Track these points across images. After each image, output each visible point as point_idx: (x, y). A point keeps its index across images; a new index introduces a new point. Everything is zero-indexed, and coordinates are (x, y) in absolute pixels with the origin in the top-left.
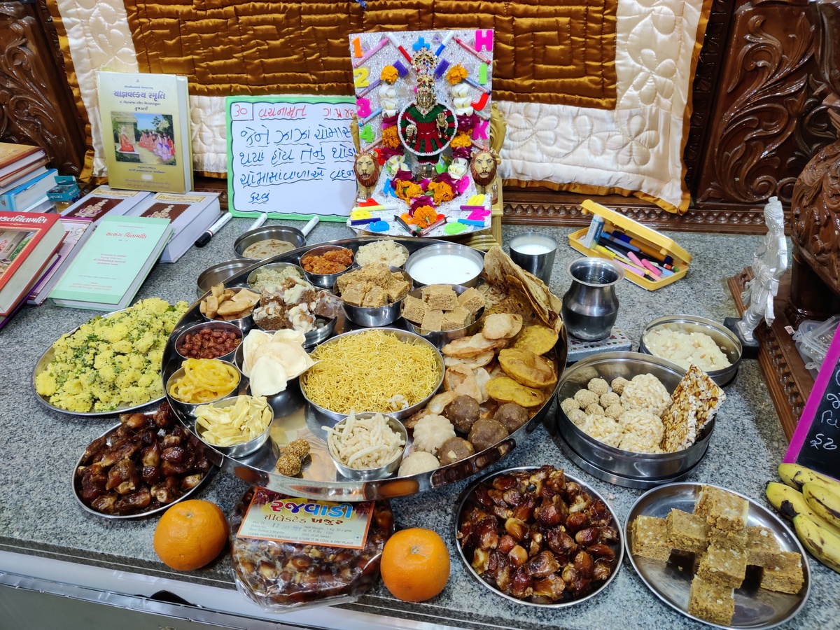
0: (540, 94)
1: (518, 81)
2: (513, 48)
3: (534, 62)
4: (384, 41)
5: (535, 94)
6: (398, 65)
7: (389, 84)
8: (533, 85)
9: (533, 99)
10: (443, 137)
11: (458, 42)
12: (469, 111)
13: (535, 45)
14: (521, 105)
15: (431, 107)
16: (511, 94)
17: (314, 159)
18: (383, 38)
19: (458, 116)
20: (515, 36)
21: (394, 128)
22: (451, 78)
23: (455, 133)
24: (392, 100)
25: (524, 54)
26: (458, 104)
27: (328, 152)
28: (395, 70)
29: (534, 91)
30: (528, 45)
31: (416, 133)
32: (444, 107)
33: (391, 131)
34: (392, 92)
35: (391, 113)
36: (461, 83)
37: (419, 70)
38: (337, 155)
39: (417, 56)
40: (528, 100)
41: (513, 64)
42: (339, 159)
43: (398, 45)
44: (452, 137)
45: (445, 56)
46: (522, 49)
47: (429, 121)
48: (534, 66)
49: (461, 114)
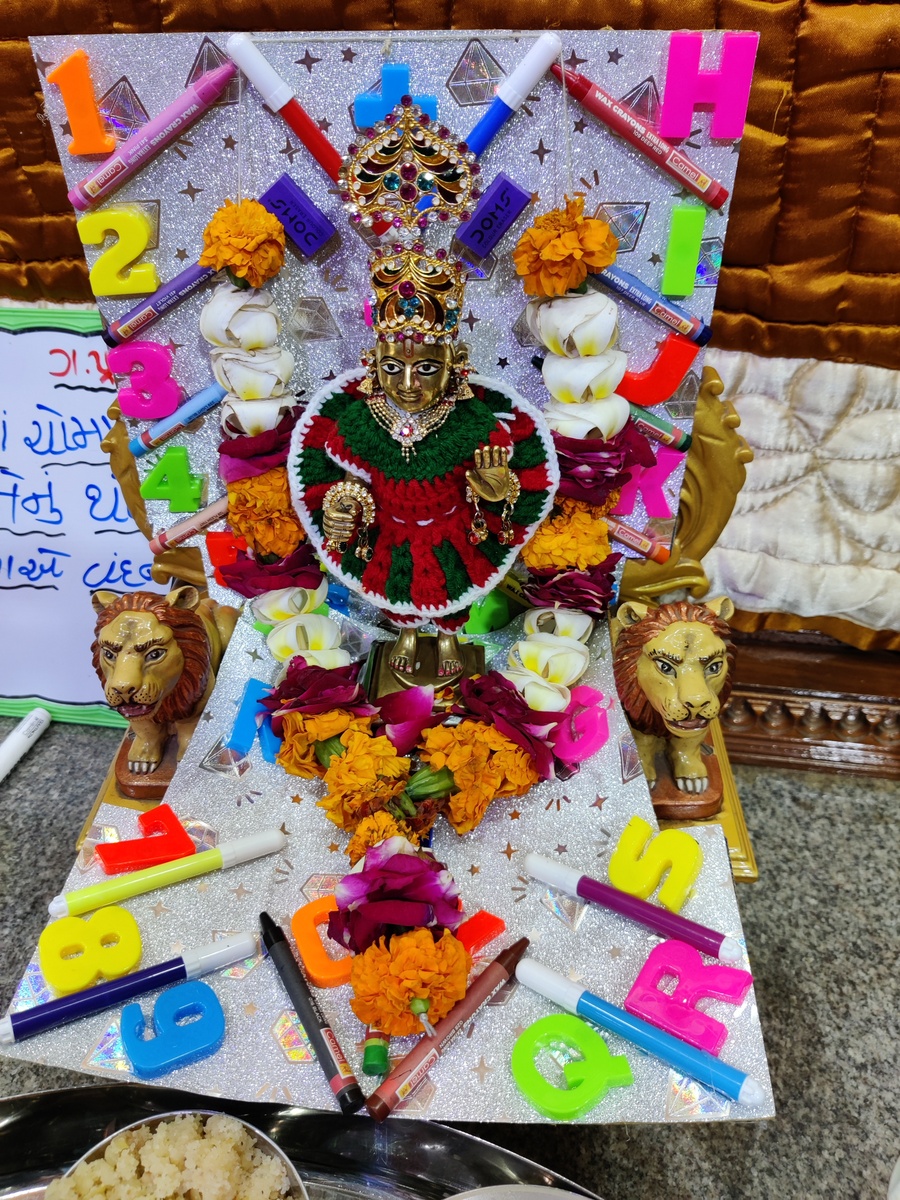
0: (866, 330)
1: (782, 275)
2: (779, 141)
3: (863, 202)
4: (212, 76)
5: (846, 329)
6: (282, 199)
7: (244, 286)
8: (842, 293)
9: (833, 346)
10: (494, 537)
11: (579, 92)
12: (610, 415)
13: (879, 132)
14: (781, 369)
15: (446, 409)
16: (747, 327)
17: (25, 521)
18: (209, 59)
19: (561, 442)
20: (797, 88)
21: (275, 479)
22: (539, 266)
23: (543, 515)
24: (259, 358)
25: (826, 168)
26: (567, 389)
27: (73, 499)
28: (269, 223)
29: (844, 317)
30: (848, 132)
31: (369, 518)
32: (500, 401)
33: (261, 491)
34: (260, 325)
35: (259, 416)
36: (579, 290)
37: (380, 227)
38: (104, 508)
39: (371, 150)
40: (816, 350)
41: (775, 208)
42: (111, 524)
43: (280, 96)
44: (532, 529)
45: (510, 161)
46: (824, 144)
47: (430, 470)
48: (857, 220)
49: (576, 430)
